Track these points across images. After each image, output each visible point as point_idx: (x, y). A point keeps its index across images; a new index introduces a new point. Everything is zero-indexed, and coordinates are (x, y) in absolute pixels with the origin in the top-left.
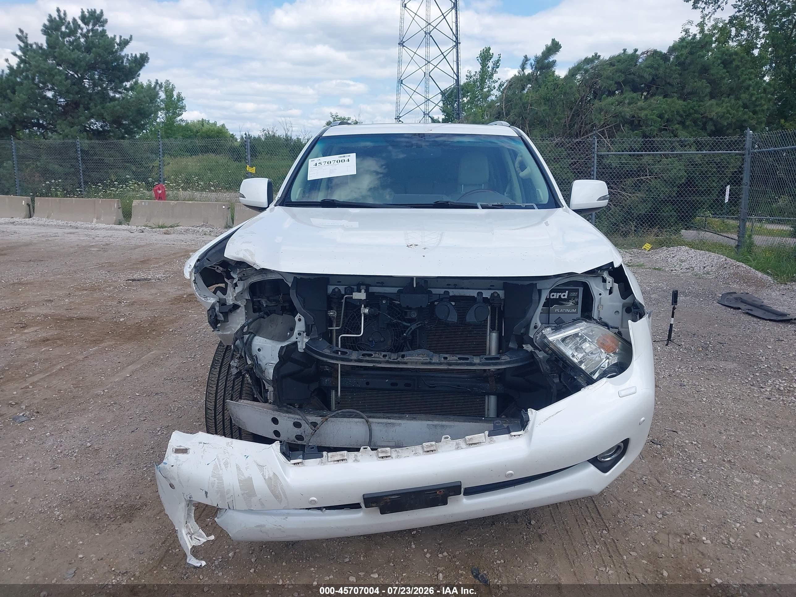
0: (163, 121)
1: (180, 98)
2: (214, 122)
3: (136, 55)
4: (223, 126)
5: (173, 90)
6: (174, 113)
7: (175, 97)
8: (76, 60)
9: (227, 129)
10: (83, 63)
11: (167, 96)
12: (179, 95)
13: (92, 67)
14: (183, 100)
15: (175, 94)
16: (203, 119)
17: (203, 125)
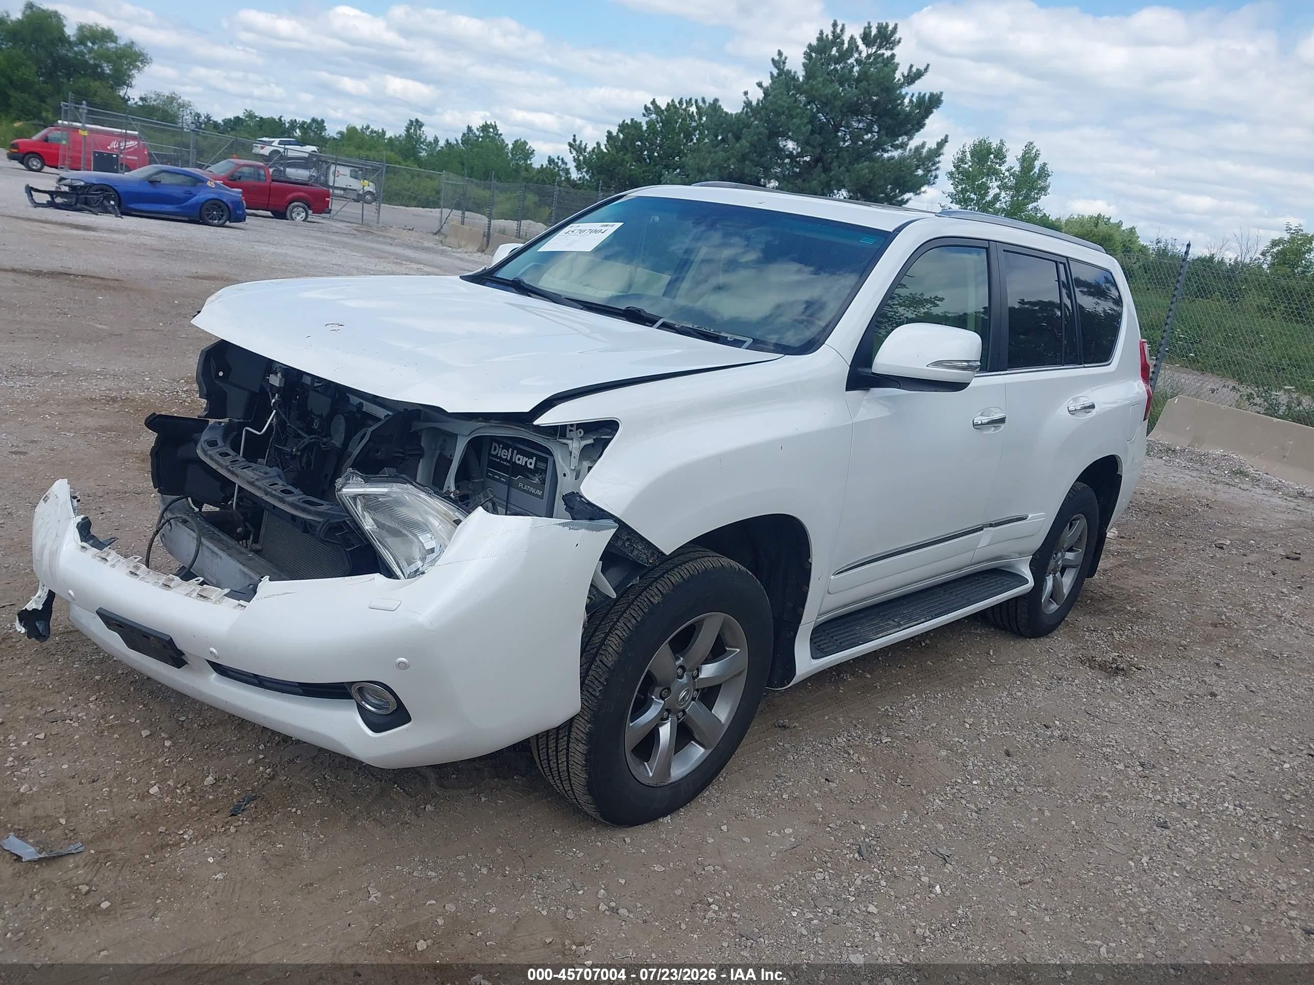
0: (1005, 207)
1: (1044, 173)
2: (1117, 222)
3: (925, 94)
4: (1132, 230)
5: (1036, 157)
6: (1027, 197)
7: (1036, 170)
8: (829, 97)
9: (1138, 237)
10: (839, 103)
11: (1022, 167)
12: (1043, 167)
13: (855, 110)
14: (1049, 176)
15: (1038, 164)
16: (1099, 215)
17: (1096, 225)
